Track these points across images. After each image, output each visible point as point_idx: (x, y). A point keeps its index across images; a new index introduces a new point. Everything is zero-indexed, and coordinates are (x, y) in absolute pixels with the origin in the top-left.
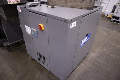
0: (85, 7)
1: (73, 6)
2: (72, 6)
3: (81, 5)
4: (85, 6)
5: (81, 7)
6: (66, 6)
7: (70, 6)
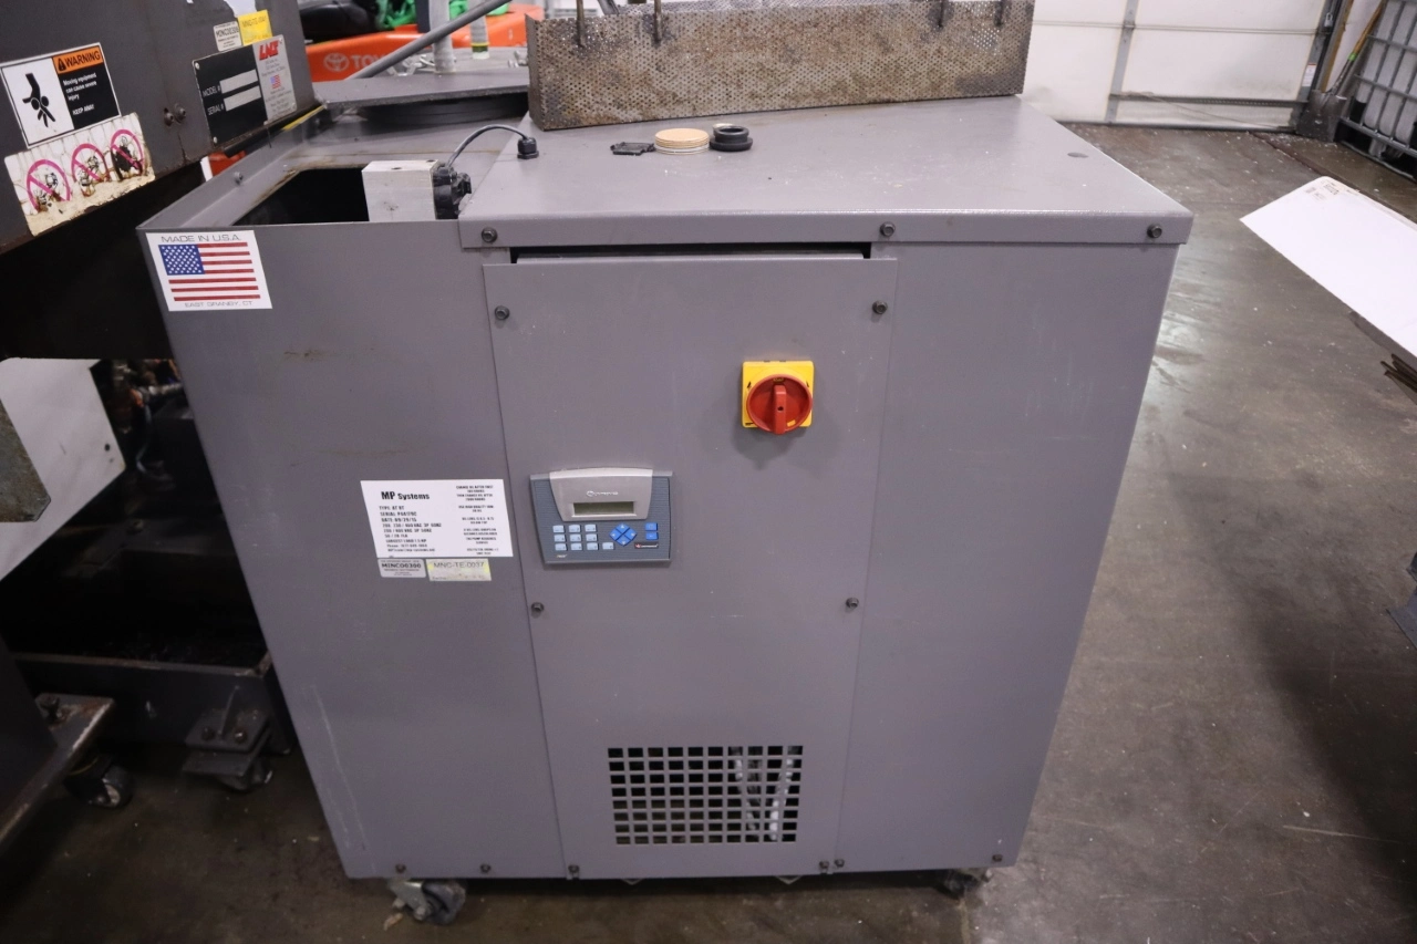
0: (960, 82)
1: (852, 87)
2: (840, 87)
3: (923, 69)
4: (957, 70)
5: (925, 83)
6: (777, 102)
7: (819, 95)
